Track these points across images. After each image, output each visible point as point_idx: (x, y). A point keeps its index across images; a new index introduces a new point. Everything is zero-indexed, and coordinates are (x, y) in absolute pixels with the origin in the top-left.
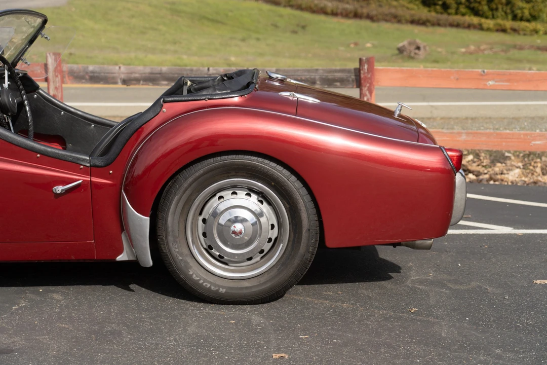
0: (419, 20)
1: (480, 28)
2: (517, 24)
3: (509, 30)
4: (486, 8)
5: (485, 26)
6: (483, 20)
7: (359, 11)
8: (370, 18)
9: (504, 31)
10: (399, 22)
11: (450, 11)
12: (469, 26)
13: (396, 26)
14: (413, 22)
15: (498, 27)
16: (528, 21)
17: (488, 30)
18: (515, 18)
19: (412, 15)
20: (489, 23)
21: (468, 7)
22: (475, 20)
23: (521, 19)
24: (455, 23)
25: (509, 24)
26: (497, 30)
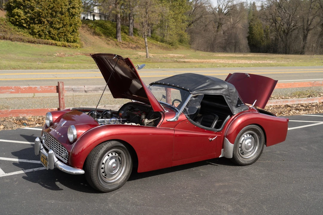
0: (32, 41)
1: (56, 45)
2: (69, 44)
3: (67, 46)
4: (57, 37)
5: (58, 44)
6: (56, 42)
7: (5, 36)
8: (11, 40)
9: (65, 46)
10: (23, 41)
11: (42, 37)
12: (52, 44)
13: (22, 43)
14: (29, 42)
15: (62, 45)
16: (72, 42)
17: (59, 46)
18: (68, 41)
19: (28, 39)
20: (59, 43)
21: (50, 36)
22: (53, 42)
23: (70, 42)
24: (46, 43)
25: (67, 44)
26: (63, 46)
